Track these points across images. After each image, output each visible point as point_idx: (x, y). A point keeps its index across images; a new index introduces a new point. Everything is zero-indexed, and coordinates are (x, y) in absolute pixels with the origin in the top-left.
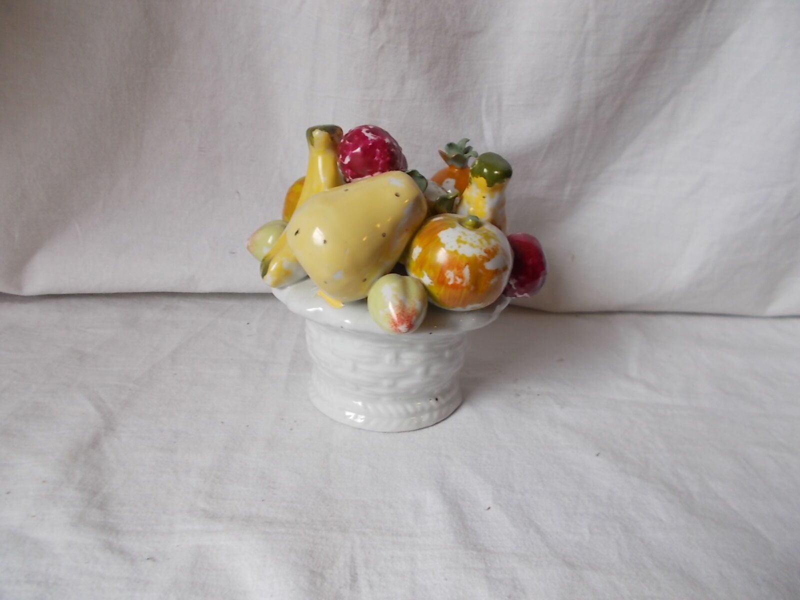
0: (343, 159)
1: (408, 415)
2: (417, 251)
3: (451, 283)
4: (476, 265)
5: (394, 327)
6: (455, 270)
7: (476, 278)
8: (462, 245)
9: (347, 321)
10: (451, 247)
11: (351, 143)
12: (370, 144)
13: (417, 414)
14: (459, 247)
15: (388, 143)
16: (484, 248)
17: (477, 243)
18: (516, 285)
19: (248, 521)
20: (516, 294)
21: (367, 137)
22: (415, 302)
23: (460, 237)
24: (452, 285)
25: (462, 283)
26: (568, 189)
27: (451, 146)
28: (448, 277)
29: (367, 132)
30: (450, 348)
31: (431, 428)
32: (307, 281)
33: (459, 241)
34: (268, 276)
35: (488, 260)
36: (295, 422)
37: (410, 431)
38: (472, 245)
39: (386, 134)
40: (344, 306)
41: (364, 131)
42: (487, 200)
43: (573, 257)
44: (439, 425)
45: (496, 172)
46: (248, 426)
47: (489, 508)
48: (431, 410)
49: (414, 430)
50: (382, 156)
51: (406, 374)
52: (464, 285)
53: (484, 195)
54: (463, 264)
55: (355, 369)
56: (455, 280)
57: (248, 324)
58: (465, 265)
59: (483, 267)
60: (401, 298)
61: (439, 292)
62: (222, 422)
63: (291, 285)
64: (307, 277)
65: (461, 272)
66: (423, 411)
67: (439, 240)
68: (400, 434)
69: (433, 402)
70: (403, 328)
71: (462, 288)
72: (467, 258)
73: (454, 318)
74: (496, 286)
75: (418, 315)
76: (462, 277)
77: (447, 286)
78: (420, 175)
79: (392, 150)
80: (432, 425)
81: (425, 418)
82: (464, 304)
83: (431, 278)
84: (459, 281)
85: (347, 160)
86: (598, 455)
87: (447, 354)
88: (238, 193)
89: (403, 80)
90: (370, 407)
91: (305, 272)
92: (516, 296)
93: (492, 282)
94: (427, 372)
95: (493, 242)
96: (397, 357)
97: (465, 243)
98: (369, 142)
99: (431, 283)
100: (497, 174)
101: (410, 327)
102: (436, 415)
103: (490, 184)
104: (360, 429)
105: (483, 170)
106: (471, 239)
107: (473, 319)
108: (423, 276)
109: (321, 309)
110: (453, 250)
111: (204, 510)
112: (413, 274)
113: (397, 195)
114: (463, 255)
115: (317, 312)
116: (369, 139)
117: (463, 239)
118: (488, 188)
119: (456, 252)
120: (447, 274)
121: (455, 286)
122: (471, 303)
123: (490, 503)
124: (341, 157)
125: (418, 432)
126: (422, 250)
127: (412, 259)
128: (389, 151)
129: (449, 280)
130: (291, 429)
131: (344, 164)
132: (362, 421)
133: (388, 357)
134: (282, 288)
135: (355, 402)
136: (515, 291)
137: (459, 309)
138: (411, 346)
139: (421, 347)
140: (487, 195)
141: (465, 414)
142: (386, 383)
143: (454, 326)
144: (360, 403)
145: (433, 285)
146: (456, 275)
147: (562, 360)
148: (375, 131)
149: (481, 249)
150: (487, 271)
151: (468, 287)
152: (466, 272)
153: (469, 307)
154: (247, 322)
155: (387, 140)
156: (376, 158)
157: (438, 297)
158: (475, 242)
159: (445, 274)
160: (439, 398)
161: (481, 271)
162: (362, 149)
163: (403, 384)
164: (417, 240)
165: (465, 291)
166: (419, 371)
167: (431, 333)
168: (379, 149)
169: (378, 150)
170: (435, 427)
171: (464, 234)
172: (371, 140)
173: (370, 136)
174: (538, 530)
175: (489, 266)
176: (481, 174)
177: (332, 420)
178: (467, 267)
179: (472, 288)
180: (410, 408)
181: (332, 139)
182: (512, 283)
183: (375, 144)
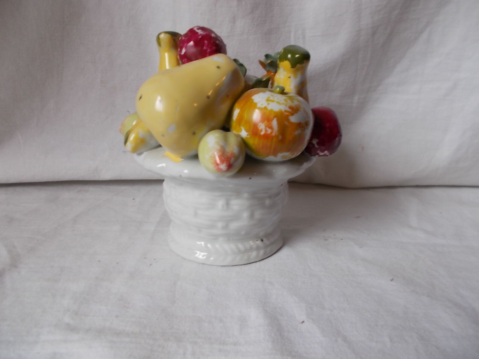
0: (181, 51)
1: (240, 252)
2: (236, 112)
3: (263, 133)
4: (282, 118)
5: (217, 167)
6: (266, 122)
7: (283, 129)
8: (270, 103)
9: (186, 171)
10: (262, 105)
11: (186, 38)
12: (200, 37)
13: (246, 251)
14: (268, 104)
15: (213, 37)
16: (288, 105)
17: (283, 101)
18: (318, 144)
19: (100, 332)
20: (318, 152)
21: (197, 33)
22: (233, 147)
23: (269, 97)
24: (263, 134)
25: (272, 133)
26: (356, 98)
27: (267, 56)
28: (260, 128)
29: (198, 29)
30: (270, 197)
31: (258, 263)
32: (159, 149)
33: (268, 100)
34: (128, 143)
35: (292, 114)
36: (155, 259)
37: (242, 265)
38: (278, 103)
39: (212, 32)
40: (182, 161)
41: (195, 29)
42: (292, 79)
43: (363, 148)
44: (265, 261)
45: (297, 56)
46: (118, 263)
47: (303, 322)
48: (258, 248)
49: (244, 264)
50: (209, 46)
51: (236, 217)
52: (273, 134)
53: (289, 75)
54: (272, 117)
55: (196, 214)
56: (266, 131)
57: (134, 199)
58: (274, 118)
59: (288, 120)
60: (222, 144)
61: (253, 142)
62: (99, 261)
63: (147, 151)
64: (160, 146)
65: (270, 124)
66: (251, 249)
67: (253, 101)
68: (234, 267)
69: (259, 243)
70: (223, 167)
71: (272, 137)
72: (275, 112)
73: (269, 168)
74: (300, 138)
75: (237, 158)
76: (271, 128)
77: (260, 136)
78: (240, 63)
79: (217, 42)
80: (259, 261)
81: (254, 254)
82: (275, 154)
83: (247, 131)
84: (269, 131)
85: (184, 51)
86: (392, 280)
87: (267, 202)
88: (128, 111)
89: (234, 20)
90: (209, 245)
91: (157, 142)
92: (318, 154)
93: (297, 133)
94: (252, 216)
95: (296, 103)
96: (228, 204)
97: (273, 101)
98: (199, 35)
99: (248, 135)
100: (298, 57)
101: (230, 166)
102: (262, 252)
103: (293, 66)
104: (203, 264)
105: (288, 55)
106: (278, 99)
107: (285, 170)
108: (241, 131)
109: (164, 165)
110: (263, 106)
111: (68, 325)
112: (234, 132)
113: (218, 67)
114: (271, 110)
115: (162, 167)
116: (199, 34)
117: (271, 98)
118: (292, 69)
119: (265, 108)
120: (260, 126)
121: (266, 136)
122: (281, 151)
123: (304, 318)
124: (179, 50)
125: (248, 265)
126: (240, 111)
127: (233, 120)
128: (214, 42)
129: (261, 131)
130: (151, 265)
131: (182, 55)
132: (205, 257)
133: (221, 203)
134: (140, 154)
135: (198, 243)
136: (317, 149)
137: (271, 158)
138: (238, 194)
139: (246, 195)
140: (292, 76)
141: (285, 253)
142: (220, 225)
143: (269, 175)
144: (203, 243)
145: (249, 136)
146: (266, 126)
147: (358, 217)
148: (203, 29)
149: (286, 106)
150: (292, 124)
151: (276, 136)
152: (275, 123)
153: (280, 157)
154: (133, 199)
155: (213, 35)
156: (205, 48)
157: (254, 147)
158: (281, 100)
159: (258, 126)
160: (265, 240)
161: (286, 123)
162: (194, 42)
163: (234, 225)
164: (237, 105)
165: (275, 140)
166: (245, 215)
167: (250, 179)
168: (207, 40)
169: (206, 42)
170: (262, 262)
171: (272, 95)
172: (201, 34)
173: (200, 32)
174: (345, 339)
175: (293, 119)
176: (286, 59)
177: (183, 258)
178: (275, 119)
179: (280, 137)
180: (241, 246)
181: (174, 40)
182: (315, 142)
183: (204, 37)
